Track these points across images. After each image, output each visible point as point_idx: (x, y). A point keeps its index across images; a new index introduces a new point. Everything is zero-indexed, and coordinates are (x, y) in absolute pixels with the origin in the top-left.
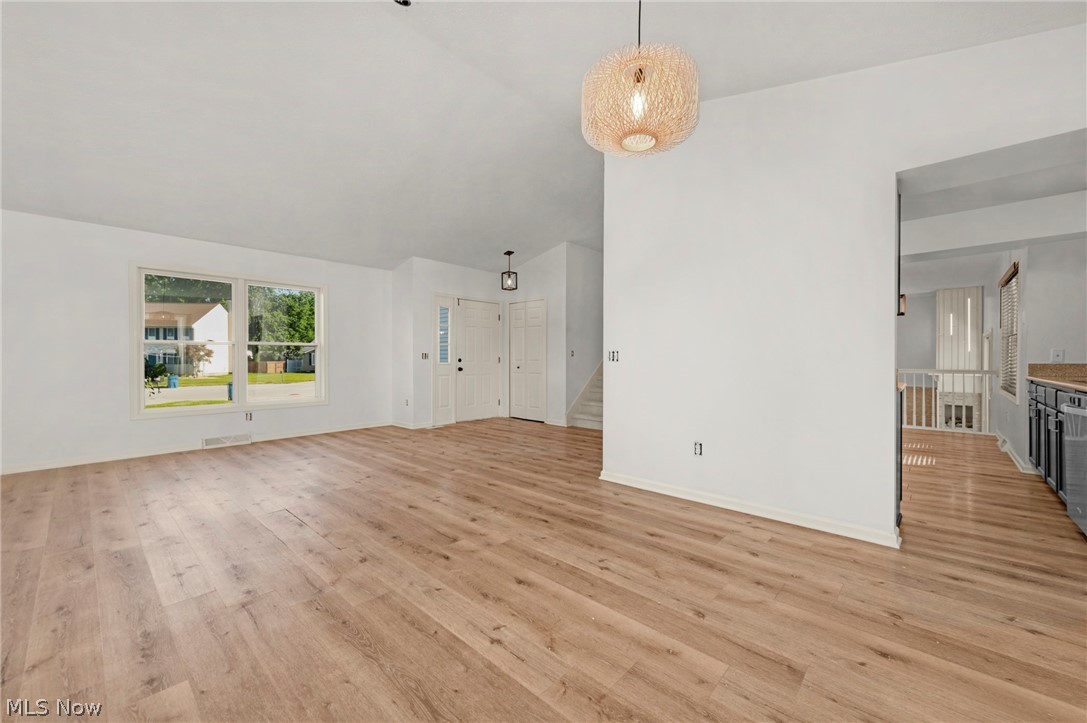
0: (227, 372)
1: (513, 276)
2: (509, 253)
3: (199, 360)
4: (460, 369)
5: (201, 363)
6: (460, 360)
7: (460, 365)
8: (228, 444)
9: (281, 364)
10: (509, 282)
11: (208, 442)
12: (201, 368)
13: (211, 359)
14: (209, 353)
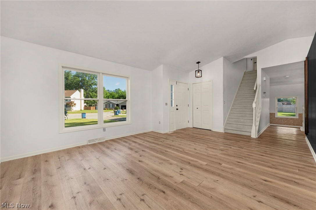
0: (80, 110)
1: (200, 72)
2: (198, 63)
3: (72, 106)
4: (177, 109)
5: (73, 107)
6: (177, 106)
7: (177, 107)
8: (97, 142)
9: (95, 107)
10: (199, 74)
11: (89, 141)
12: (73, 109)
13: (75, 106)
14: (75, 104)
